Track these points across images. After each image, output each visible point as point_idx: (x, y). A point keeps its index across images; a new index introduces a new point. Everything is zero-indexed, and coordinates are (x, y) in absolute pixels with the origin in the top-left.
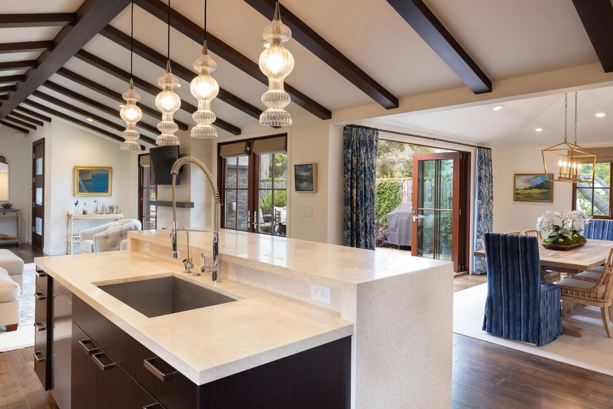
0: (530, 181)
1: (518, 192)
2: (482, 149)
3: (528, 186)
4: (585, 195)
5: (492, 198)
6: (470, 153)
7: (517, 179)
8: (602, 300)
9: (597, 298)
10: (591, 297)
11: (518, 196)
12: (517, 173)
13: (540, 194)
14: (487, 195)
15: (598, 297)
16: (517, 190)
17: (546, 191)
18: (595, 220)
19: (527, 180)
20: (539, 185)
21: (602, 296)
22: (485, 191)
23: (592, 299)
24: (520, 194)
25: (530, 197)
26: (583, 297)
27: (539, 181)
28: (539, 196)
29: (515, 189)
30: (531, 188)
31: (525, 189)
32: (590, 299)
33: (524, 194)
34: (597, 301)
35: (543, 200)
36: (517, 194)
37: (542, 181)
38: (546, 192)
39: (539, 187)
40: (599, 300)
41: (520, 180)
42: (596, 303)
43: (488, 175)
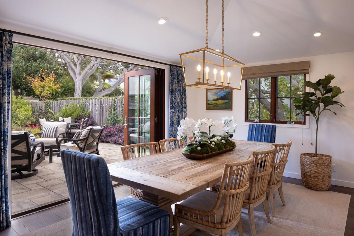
0: (217, 94)
1: (209, 102)
2: (174, 67)
3: (216, 97)
4: (264, 105)
5: (185, 107)
6: (164, 70)
7: (208, 93)
8: (219, 226)
9: (214, 223)
10: (208, 222)
11: (209, 106)
12: (208, 88)
13: (223, 104)
14: (180, 104)
15: (216, 222)
16: (208, 101)
17: (227, 101)
18: (261, 124)
19: (215, 93)
20: (223, 97)
21: (219, 221)
22: (178, 101)
23: (210, 224)
24: (210, 105)
25: (217, 106)
26: (201, 222)
27: (222, 94)
28: (223, 105)
29: (207, 101)
30: (217, 99)
31: (214, 100)
32: (207, 224)
33: (213, 104)
34: (215, 228)
35: (226, 108)
36: (208, 104)
37: (225, 94)
38: (227, 103)
39: (223, 98)
40: (217, 226)
41: (210, 93)
42: (213, 229)
43: (180, 88)
